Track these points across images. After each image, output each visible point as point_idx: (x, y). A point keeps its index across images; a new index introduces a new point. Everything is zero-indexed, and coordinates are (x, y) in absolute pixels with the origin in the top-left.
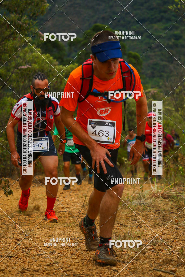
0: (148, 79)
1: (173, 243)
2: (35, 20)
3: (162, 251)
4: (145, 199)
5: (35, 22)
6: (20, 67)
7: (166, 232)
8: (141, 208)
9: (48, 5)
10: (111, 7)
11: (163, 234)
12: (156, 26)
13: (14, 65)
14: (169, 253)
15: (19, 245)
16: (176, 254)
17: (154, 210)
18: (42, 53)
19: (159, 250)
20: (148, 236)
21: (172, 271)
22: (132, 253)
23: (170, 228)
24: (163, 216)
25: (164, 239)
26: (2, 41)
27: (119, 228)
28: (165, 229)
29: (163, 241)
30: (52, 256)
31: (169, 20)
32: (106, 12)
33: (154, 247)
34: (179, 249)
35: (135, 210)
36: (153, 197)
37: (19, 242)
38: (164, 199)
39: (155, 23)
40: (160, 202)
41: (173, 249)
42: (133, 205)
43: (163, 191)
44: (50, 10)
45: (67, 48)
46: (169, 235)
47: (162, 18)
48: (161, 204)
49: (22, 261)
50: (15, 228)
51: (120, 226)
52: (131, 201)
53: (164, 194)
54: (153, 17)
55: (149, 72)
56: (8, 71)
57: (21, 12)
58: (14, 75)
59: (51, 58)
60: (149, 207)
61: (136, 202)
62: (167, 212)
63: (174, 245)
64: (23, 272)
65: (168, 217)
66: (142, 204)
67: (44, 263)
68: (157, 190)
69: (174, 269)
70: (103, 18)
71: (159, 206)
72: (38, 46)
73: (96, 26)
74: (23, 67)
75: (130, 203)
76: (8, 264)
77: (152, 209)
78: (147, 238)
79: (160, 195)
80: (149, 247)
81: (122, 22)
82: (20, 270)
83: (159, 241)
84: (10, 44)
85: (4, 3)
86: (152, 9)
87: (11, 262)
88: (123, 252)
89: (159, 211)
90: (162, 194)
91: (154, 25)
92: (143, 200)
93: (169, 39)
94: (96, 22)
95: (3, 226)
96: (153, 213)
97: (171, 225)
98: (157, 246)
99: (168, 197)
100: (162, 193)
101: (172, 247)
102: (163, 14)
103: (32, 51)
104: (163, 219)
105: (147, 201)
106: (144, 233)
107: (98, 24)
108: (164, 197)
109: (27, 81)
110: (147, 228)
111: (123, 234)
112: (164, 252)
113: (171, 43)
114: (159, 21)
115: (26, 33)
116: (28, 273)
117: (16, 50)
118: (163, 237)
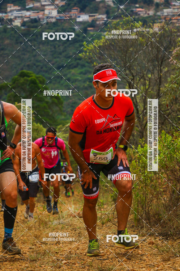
0: (68, 116)
1: (86, 256)
3: (76, 264)
4: (64, 219)
7: (81, 247)
8: (60, 227)
10: (35, 56)
11: (77, 249)
12: (73, 71)
14: (81, 265)
17: (71, 228)
19: (73, 264)
20: (64, 252)
22: (49, 268)
23: (84, 243)
24: (79, 233)
25: (78, 253)
27: (40, 246)
28: (79, 245)
29: (77, 255)
31: (83, 66)
32: (30, 61)
33: (69, 261)
34: (89, 261)
35: (55, 229)
36: (70, 216)
38: (80, 218)
39: (72, 68)
40: (76, 221)
41: (85, 262)
42: (53, 224)
43: (79, 211)
46: (83, 249)
47: (78, 64)
48: (77, 222)
51: (41, 244)
52: (51, 222)
53: (80, 214)
54: (70, 64)
55: (69, 110)
60: (67, 225)
61: (56, 222)
62: (82, 229)
63: (86, 258)
65: (83, 234)
66: (61, 223)
68: (74, 210)
70: (28, 66)
71: (76, 224)
73: (22, 73)
75: (51, 223)
77: (70, 228)
78: (63, 254)
79: (77, 215)
80: (64, 262)
81: (44, 68)
83: (74, 255)
86: (69, 57)
88: (42, 267)
89: (75, 229)
90: (78, 214)
91: (71, 70)
92: (62, 220)
93: (85, 82)
94: (22, 69)
96: (70, 231)
97: (85, 241)
98: (71, 260)
100: (78, 212)
101: (84, 260)
102: (78, 61)
104: (79, 235)
105: (65, 220)
106: (61, 249)
107: (25, 71)
108: (80, 216)
110: (64, 245)
111: (43, 251)
112: (77, 265)
113: (86, 85)
114: (75, 67)
118: (78, 251)
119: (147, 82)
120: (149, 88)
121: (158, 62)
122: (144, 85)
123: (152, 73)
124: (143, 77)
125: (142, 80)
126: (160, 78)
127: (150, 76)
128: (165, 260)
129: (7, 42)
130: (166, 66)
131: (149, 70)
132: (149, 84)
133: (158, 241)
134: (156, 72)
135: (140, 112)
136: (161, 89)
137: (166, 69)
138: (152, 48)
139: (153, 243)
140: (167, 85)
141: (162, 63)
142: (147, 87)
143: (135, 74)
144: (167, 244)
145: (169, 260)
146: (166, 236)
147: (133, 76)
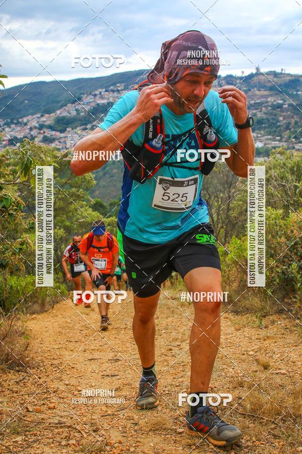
1: (179, 328)
2: (87, 191)
5: (88, 193)
6: (79, 221)
9: (95, 182)
13: (75, 219)
15: (82, 334)
16: (180, 334)
18: (93, 211)
21: (178, 345)
24: (172, 311)
26: (68, 205)
28: (173, 319)
30: (103, 340)
37: (82, 332)
44: (97, 184)
45: (108, 207)
46: (176, 322)
48: (171, 303)
49: (84, 344)
50: (79, 323)
56: (72, 223)
57: (79, 187)
58: (75, 226)
59: (99, 214)
64: (85, 351)
67: (98, 345)
69: (179, 344)
72: (90, 207)
74: (81, 220)
76: (76, 346)
80: (163, 331)
82: (83, 349)
83: (170, 327)
84: (72, 207)
85: (68, 182)
87: (77, 345)
89: (170, 308)
90: (171, 297)
95: (72, 322)
99: (175, 299)
103: (86, 210)
104: (172, 313)
109: (84, 229)
112: (173, 334)
115: (82, 199)
116: (88, 351)
117: (76, 210)
118: (173, 324)
119: (220, 200)
120: (221, 203)
121: (228, 185)
122: (218, 201)
123: (224, 193)
124: (217, 196)
125: (216, 198)
126: (229, 197)
127: (221, 195)
128: (237, 330)
129: (115, 171)
130: (234, 188)
131: (221, 191)
132: (221, 202)
133: (231, 316)
134: (226, 192)
135: (215, 222)
136: (231, 205)
137: (233, 190)
138: (223, 176)
139: (227, 318)
140: (235, 203)
141: (230, 186)
142: (220, 203)
143: (211, 194)
144: (238, 318)
145: (240, 330)
146: (237, 313)
147: (210, 196)
